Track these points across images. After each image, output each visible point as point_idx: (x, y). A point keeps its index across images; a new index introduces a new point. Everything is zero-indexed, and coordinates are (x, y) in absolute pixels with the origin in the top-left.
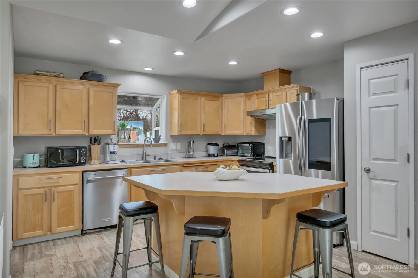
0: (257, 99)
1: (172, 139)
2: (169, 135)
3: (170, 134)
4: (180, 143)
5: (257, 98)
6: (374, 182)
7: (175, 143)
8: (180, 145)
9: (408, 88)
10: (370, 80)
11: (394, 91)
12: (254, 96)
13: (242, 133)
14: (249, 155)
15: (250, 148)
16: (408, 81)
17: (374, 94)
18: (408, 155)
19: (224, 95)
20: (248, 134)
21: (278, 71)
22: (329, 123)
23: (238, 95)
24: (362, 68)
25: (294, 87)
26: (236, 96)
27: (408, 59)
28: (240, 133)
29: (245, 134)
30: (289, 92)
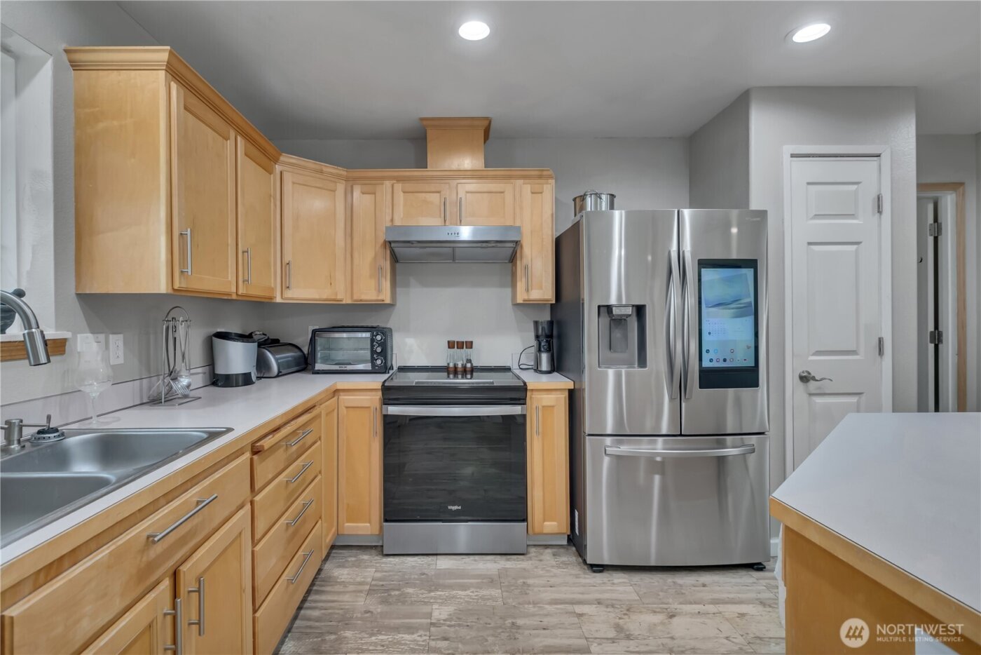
0: (402, 194)
1: (84, 314)
2: (73, 292)
3: (77, 287)
4: (121, 336)
5: (404, 192)
6: (817, 401)
7: (102, 337)
8: (121, 344)
9: (880, 212)
10: (808, 184)
11: (853, 215)
12: (388, 183)
13: (339, 297)
14: (368, 367)
15: (375, 343)
16: (879, 198)
17: (817, 216)
18: (880, 341)
19: (282, 158)
20: (361, 300)
21: (486, 123)
22: (752, 270)
23: (329, 169)
24: (793, 156)
25: (540, 177)
26: (321, 172)
27: (879, 156)
28: (333, 297)
29: (349, 302)
30: (527, 189)
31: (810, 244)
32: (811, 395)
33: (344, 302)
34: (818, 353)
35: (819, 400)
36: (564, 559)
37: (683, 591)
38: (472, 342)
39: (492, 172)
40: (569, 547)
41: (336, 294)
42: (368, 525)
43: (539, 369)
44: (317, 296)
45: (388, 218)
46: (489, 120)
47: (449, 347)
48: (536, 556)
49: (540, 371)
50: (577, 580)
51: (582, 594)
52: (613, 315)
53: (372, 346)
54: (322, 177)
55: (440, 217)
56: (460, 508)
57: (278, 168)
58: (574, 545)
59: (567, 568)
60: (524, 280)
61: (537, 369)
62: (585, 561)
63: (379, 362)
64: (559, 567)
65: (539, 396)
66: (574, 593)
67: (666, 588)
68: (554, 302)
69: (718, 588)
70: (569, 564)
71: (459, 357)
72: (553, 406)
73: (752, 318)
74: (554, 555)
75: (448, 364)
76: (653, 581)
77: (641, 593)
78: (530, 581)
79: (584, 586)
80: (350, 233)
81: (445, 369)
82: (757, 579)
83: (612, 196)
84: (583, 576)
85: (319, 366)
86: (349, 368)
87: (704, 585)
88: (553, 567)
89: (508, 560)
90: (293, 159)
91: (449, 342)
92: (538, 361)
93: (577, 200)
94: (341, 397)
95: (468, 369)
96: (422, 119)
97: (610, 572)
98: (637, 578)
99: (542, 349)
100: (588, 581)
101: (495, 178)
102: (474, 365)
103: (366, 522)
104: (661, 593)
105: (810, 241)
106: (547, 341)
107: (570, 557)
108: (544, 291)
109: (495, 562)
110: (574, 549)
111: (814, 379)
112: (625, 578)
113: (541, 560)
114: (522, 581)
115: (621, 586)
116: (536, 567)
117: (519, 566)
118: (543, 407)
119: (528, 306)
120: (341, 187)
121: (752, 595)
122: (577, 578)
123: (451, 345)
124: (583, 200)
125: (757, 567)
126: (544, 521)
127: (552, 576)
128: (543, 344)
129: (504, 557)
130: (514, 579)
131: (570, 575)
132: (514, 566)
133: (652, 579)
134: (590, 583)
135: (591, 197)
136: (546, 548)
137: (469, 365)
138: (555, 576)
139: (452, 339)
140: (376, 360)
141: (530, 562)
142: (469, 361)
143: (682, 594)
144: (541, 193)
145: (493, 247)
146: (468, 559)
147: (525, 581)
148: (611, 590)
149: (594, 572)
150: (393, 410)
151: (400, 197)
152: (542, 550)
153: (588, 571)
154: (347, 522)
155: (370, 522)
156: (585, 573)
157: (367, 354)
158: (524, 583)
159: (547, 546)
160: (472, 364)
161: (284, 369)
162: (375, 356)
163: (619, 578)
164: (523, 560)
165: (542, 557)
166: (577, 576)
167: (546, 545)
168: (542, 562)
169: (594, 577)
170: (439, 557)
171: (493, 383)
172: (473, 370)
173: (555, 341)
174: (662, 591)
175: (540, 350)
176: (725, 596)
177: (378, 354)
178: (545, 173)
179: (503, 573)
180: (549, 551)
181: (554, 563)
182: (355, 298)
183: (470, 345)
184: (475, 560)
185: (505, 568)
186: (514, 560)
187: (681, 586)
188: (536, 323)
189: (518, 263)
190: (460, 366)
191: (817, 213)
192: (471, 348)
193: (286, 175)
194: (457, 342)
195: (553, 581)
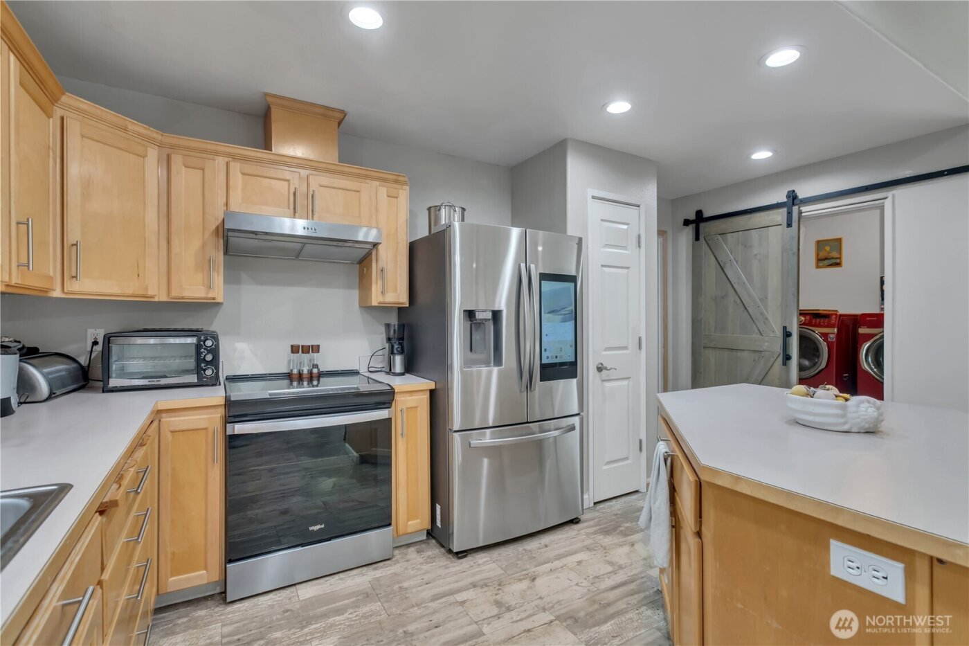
5: (243, 174)
6: (606, 386)
9: (639, 246)
10: (602, 220)
11: (625, 247)
12: (220, 161)
13: (150, 293)
14: (193, 379)
15: (202, 350)
16: (639, 237)
17: (607, 246)
18: (640, 339)
19: (64, 99)
20: (183, 298)
21: (341, 116)
22: (573, 284)
23: (136, 127)
24: (594, 197)
25: (396, 182)
26: (125, 129)
27: (639, 206)
28: (141, 293)
29: (164, 299)
30: (383, 191)
31: (603, 266)
32: (603, 381)
33: (156, 299)
34: (608, 349)
35: (607, 384)
36: (429, 553)
37: (534, 556)
38: (318, 346)
39: (347, 168)
40: (429, 541)
41: (146, 289)
42: (205, 572)
43: (392, 371)
44: (116, 290)
45: (222, 201)
46: (344, 113)
47: (292, 352)
48: (402, 558)
49: (393, 373)
50: (447, 571)
51: (457, 582)
52: (476, 320)
53: (198, 353)
54: (124, 135)
55: (289, 208)
56: (323, 526)
57: (58, 112)
58: (434, 538)
59: (434, 561)
60: (380, 282)
61: (390, 372)
62: (450, 551)
63: (209, 372)
64: (427, 563)
65: (403, 399)
66: (449, 584)
67: (520, 556)
68: (408, 306)
69: (556, 546)
70: (435, 557)
71: (304, 363)
72: (416, 407)
73: (573, 322)
74: (418, 552)
75: (292, 370)
76: (508, 553)
77: (504, 566)
78: (406, 584)
79: (455, 574)
80: (167, 214)
81: (289, 376)
82: (579, 531)
83: (463, 209)
84: (451, 565)
85: (113, 382)
86: (163, 382)
87: (546, 546)
88: (421, 564)
89: (376, 569)
90: (84, 104)
91: (292, 346)
92: (390, 364)
93: (432, 210)
94: (162, 420)
95: (314, 375)
96: (266, 95)
97: (473, 555)
98: (496, 553)
99: (395, 352)
100: (457, 568)
101: (350, 175)
102: (321, 370)
103: (199, 570)
104: (519, 562)
105: (603, 264)
106: (399, 343)
107: (434, 550)
108: (398, 294)
109: (364, 575)
110: (434, 541)
111: (606, 369)
112: (485, 557)
113: (408, 561)
114: (397, 586)
115: (485, 564)
116: (406, 569)
117: (389, 572)
118: (407, 408)
119: (383, 309)
120: (153, 154)
121: (579, 545)
122: (446, 568)
123: (294, 349)
124: (439, 210)
125: (575, 521)
126: (408, 521)
127: (424, 574)
128: (396, 346)
129: (371, 567)
130: (388, 587)
131: (440, 567)
132: (384, 574)
133: (507, 551)
134: (459, 570)
135: (445, 208)
136: (408, 548)
137: (315, 371)
138: (426, 572)
139: (295, 343)
140: (205, 370)
141: (398, 565)
142: (316, 366)
143: (535, 557)
144: (397, 198)
145: (350, 247)
146: (333, 580)
147: (400, 585)
148: (479, 571)
149: (460, 558)
150: (240, 428)
151: (238, 180)
152: (405, 551)
153: (453, 559)
154: (173, 575)
155: (206, 568)
156: (452, 562)
157: (191, 363)
158: (400, 587)
159: (409, 545)
160: (319, 370)
161: (59, 388)
162: (203, 365)
163: (481, 558)
164: (390, 565)
165: (408, 557)
166: (446, 567)
167: (406, 545)
168: (410, 562)
169: (461, 564)
170: (297, 586)
171: (357, 388)
172: (321, 375)
173: (405, 343)
174: (519, 560)
175: (392, 353)
176: (562, 551)
177: (208, 363)
178: (401, 178)
179: (375, 584)
180: (412, 549)
181: (421, 560)
182: (174, 294)
183: (316, 349)
184: (341, 579)
185: (376, 578)
186: (382, 567)
187: (530, 551)
188: (388, 326)
189: (374, 265)
190: (305, 371)
191: (608, 243)
192: (318, 352)
193: (69, 124)
194: (302, 346)
195: (426, 577)
